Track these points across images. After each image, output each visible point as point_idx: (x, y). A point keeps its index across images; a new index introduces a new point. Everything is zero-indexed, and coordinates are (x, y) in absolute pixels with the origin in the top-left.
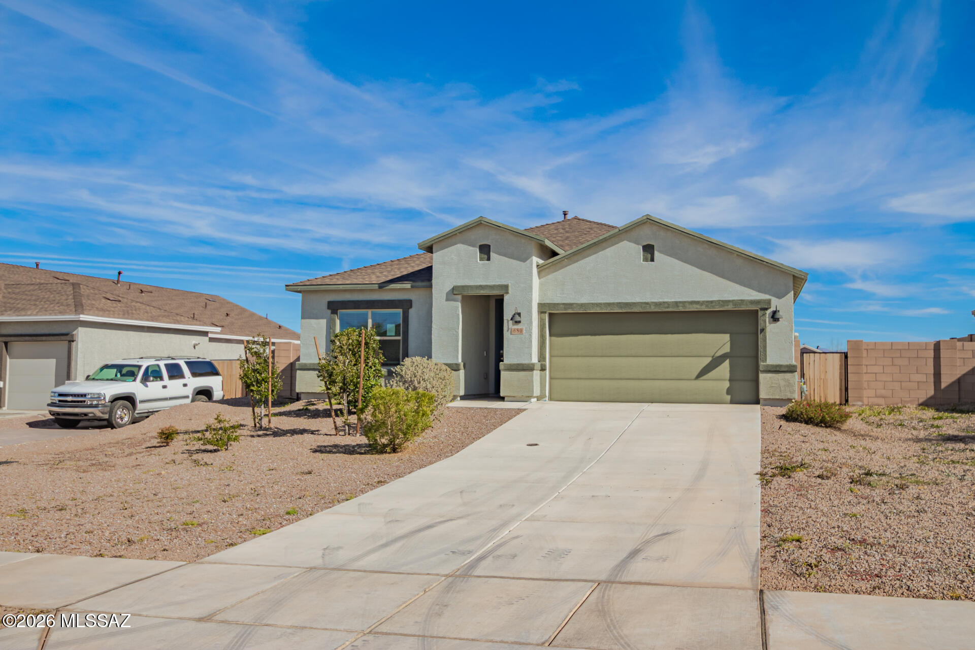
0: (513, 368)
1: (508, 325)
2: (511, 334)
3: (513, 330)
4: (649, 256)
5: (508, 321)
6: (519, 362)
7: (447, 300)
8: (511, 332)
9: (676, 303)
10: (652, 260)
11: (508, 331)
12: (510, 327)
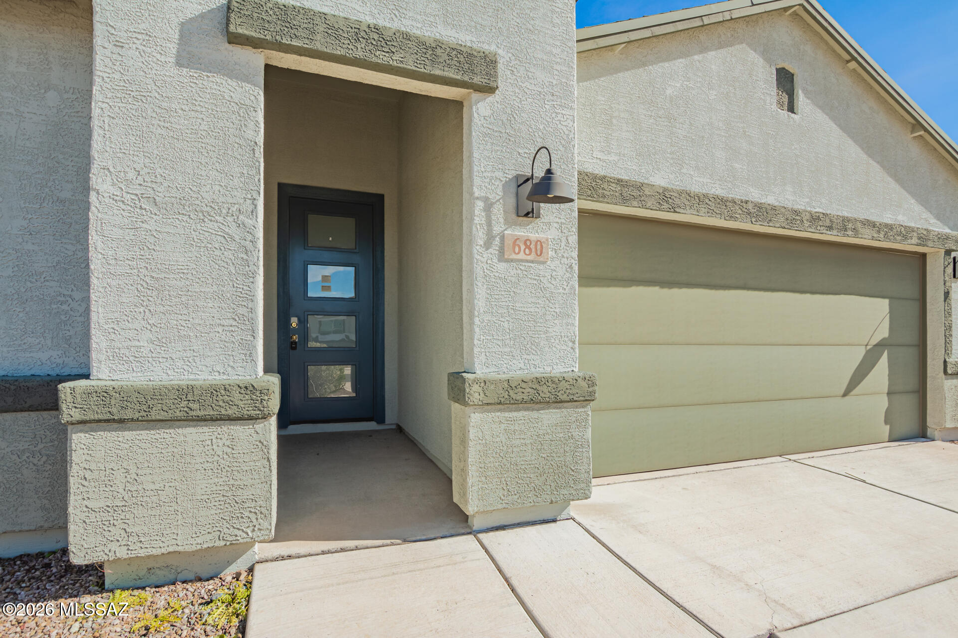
0: (519, 397)
1: (489, 224)
2: (502, 257)
3: (508, 242)
4: (785, 99)
5: (489, 206)
6: (538, 372)
7: (186, 59)
8: (502, 251)
9: (846, 220)
10: (791, 109)
11: (488, 245)
12: (497, 229)
